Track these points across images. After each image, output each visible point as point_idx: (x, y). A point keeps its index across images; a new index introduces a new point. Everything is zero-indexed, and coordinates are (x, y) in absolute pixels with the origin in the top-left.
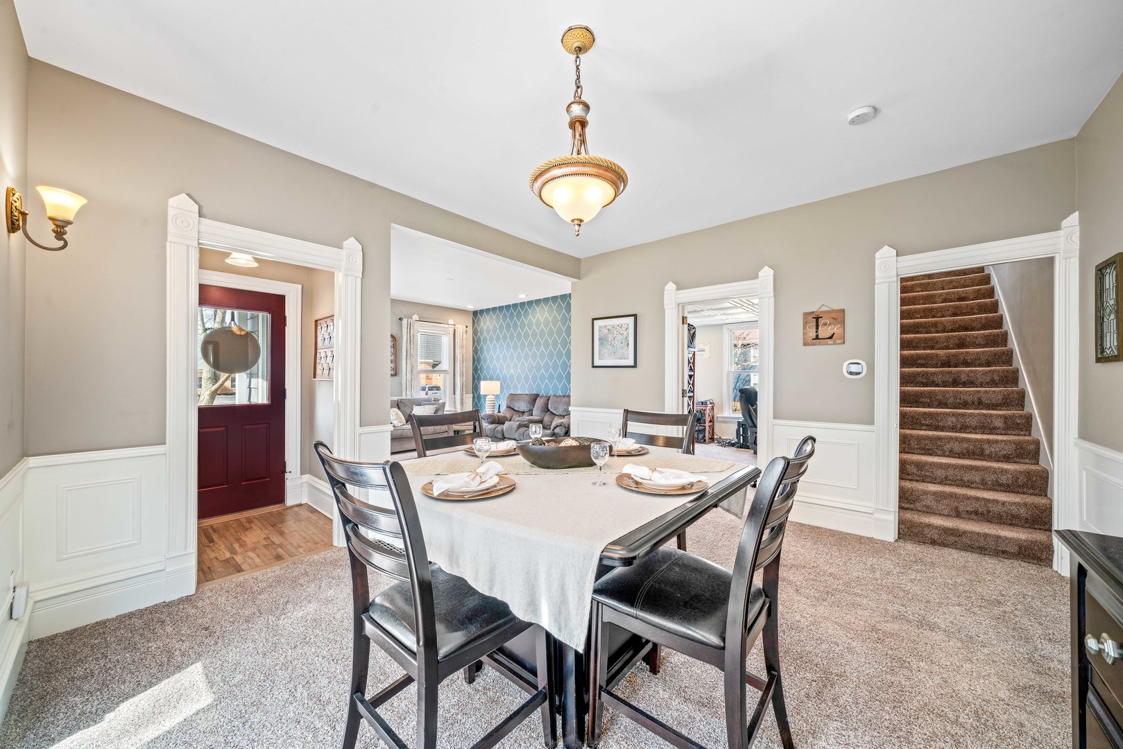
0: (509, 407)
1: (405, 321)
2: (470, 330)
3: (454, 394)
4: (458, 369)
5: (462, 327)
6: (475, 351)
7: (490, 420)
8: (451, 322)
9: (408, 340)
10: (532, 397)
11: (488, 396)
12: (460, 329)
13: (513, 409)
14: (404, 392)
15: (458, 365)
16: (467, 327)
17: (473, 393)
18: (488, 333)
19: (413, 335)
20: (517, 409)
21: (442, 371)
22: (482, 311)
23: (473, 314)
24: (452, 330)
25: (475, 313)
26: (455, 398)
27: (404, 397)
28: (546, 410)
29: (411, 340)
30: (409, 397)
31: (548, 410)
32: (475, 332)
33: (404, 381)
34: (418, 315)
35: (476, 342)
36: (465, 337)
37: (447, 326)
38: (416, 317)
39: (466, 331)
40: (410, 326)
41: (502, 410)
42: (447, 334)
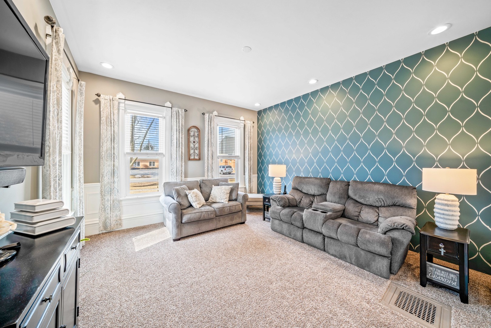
0: (295, 189)
1: (207, 116)
2: (256, 125)
3: (244, 175)
4: (247, 155)
5: (251, 123)
6: (260, 141)
7: (282, 203)
8: (242, 118)
9: (210, 131)
10: (324, 181)
11: (275, 179)
12: (249, 124)
13: (301, 191)
14: (206, 174)
15: (247, 152)
16: (254, 123)
17: (258, 174)
18: (270, 127)
19: (214, 128)
20: (305, 192)
21: (236, 157)
22: (265, 110)
23: (258, 113)
24: (243, 125)
25: (259, 113)
26: (244, 178)
27: (205, 178)
28: (346, 196)
29: (211, 132)
30: (210, 178)
31: (349, 197)
32: (259, 127)
33: (206, 165)
34: (217, 111)
35: (260, 134)
36: (252, 130)
37: (239, 121)
38: (215, 113)
39: (253, 126)
40: (210, 120)
41: (288, 191)
42: (239, 128)
